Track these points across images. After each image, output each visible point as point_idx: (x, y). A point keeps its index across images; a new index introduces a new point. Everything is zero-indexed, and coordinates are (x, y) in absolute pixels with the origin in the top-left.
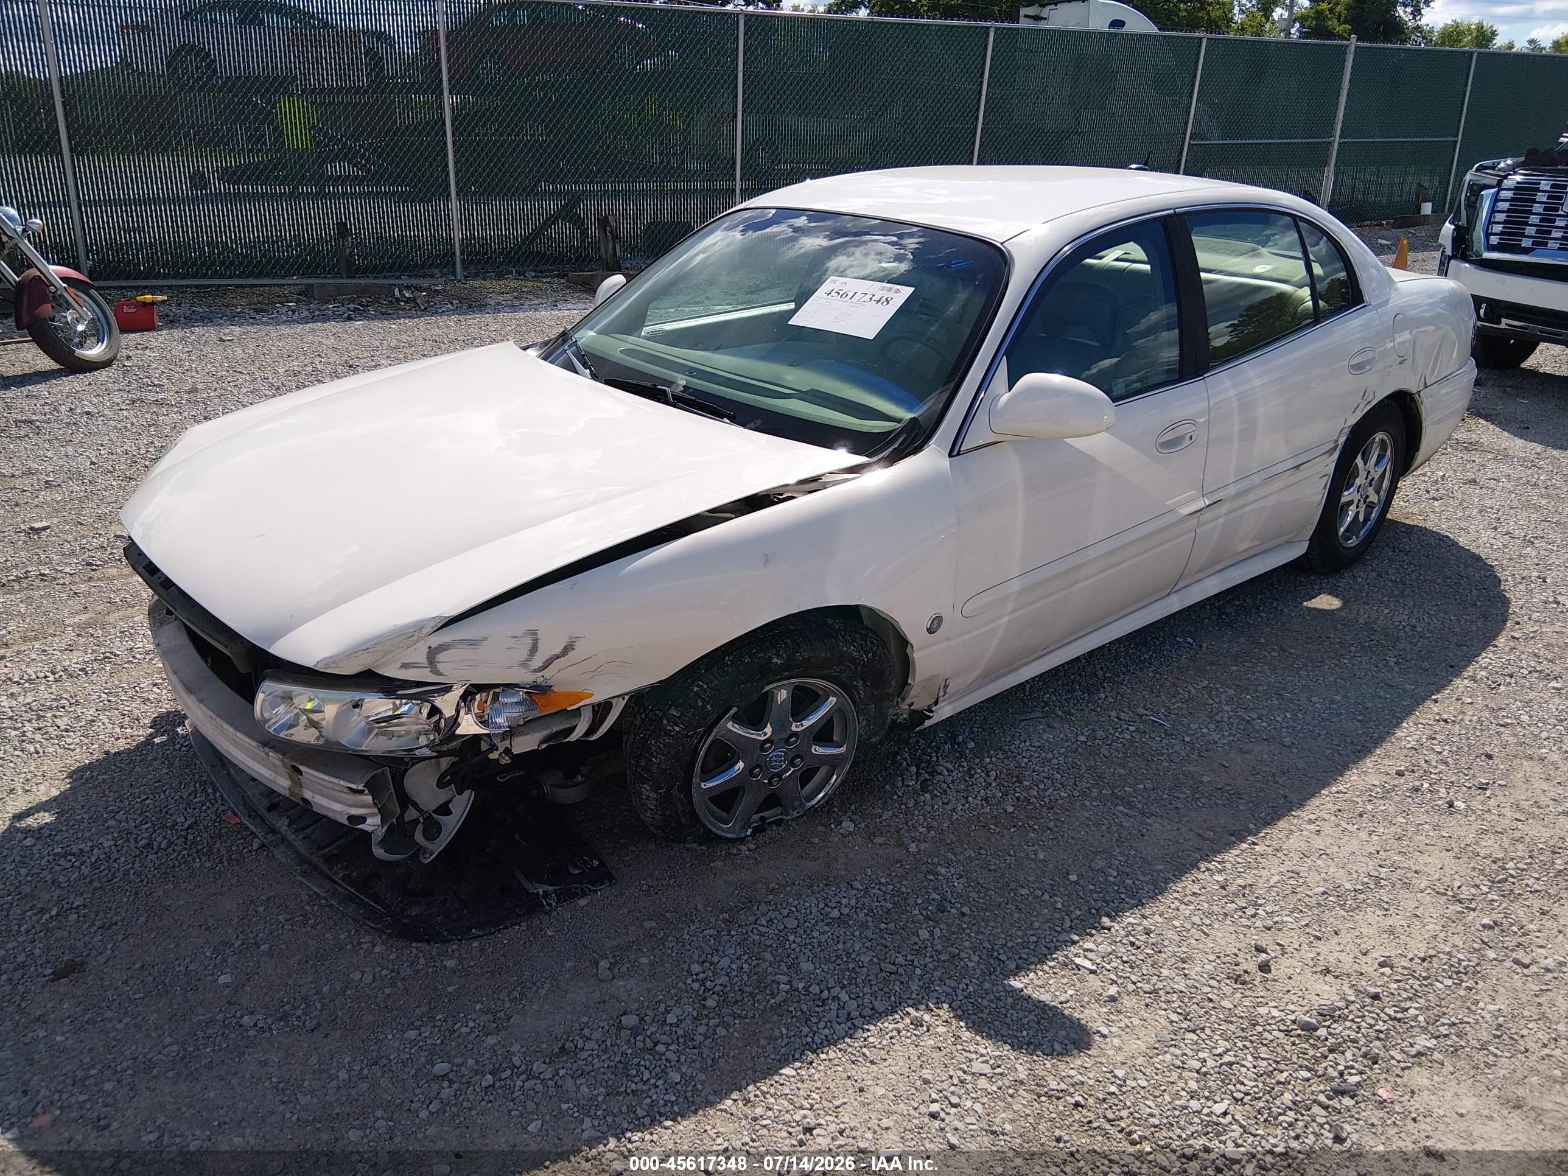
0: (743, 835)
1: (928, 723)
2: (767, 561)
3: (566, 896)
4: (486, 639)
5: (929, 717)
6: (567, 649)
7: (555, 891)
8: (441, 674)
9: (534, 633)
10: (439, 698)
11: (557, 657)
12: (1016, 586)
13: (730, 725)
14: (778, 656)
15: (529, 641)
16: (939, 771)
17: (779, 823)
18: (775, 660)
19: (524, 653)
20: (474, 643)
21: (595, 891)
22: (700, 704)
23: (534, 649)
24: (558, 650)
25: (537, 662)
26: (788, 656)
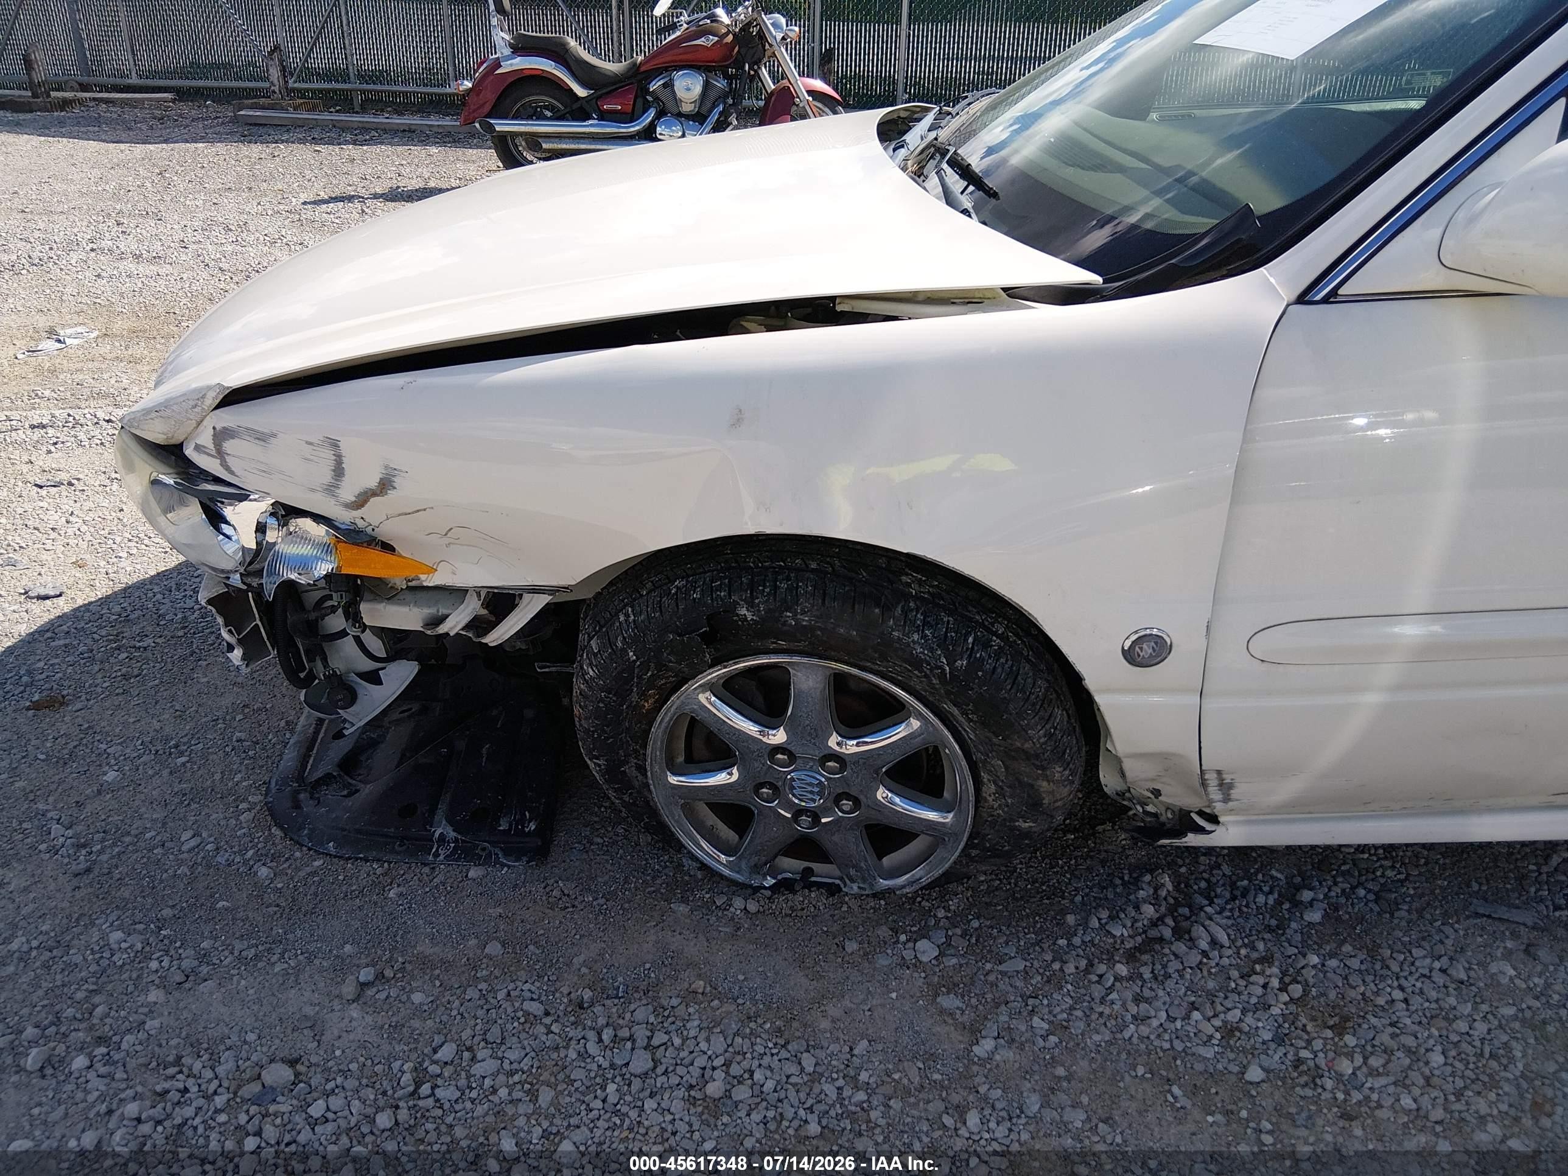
0: (755, 883)
1: (1192, 839)
2: (738, 420)
3: (465, 853)
4: (274, 436)
5: (1201, 830)
6: (385, 486)
7: (456, 840)
8: (232, 473)
9: (335, 444)
10: (230, 508)
11: (374, 493)
12: (1410, 631)
13: (707, 699)
14: (751, 605)
15: (328, 455)
16: (1194, 934)
17: (833, 890)
18: (743, 611)
19: (327, 477)
20: (263, 438)
21: (503, 865)
22: (619, 644)
23: (339, 471)
24: (373, 482)
25: (348, 492)
26: (768, 611)
